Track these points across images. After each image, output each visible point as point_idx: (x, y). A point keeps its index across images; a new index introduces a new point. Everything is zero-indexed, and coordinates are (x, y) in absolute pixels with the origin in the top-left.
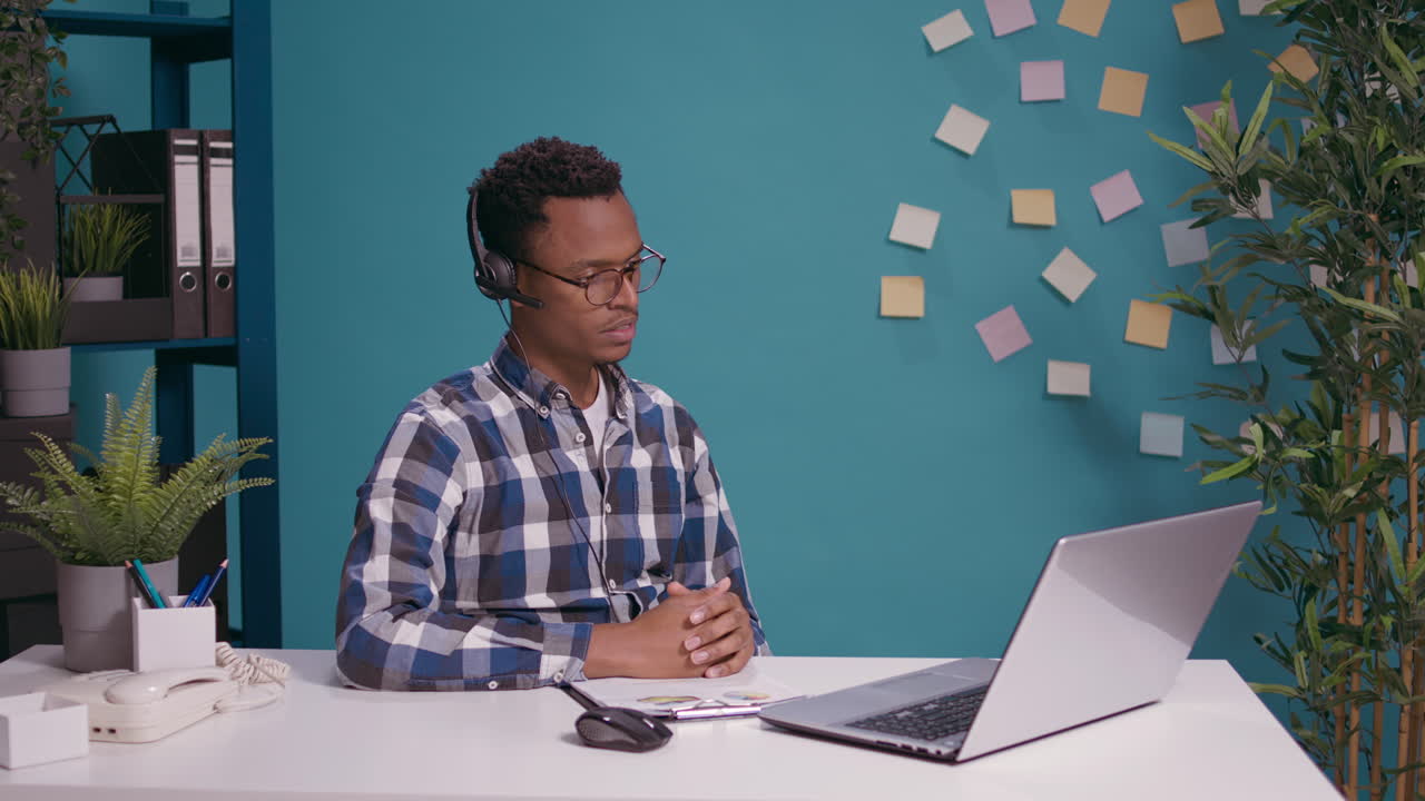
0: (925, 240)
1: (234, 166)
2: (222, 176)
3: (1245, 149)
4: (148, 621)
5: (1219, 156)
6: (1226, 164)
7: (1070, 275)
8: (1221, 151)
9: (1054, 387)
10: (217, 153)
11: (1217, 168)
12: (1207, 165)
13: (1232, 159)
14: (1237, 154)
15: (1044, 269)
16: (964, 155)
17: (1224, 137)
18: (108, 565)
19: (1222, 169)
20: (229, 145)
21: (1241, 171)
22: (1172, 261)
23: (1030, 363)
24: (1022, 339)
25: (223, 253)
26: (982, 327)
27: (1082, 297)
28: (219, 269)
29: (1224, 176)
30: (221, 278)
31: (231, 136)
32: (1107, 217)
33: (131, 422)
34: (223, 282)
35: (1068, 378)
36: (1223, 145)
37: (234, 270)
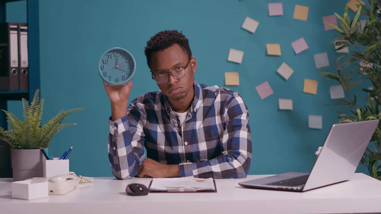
0: (239, 61)
1: (28, 35)
2: (24, 37)
3: (353, 26)
4: (48, 163)
5: (344, 27)
6: (347, 30)
7: (285, 71)
8: (346, 26)
9: (282, 107)
10: (23, 30)
11: (344, 32)
12: (341, 31)
13: (349, 29)
14: (351, 27)
15: (277, 69)
16: (250, 33)
17: (347, 22)
18: (30, 149)
19: (346, 32)
20: (26, 28)
21: (352, 33)
22: (318, 66)
23: (273, 100)
24: (271, 92)
25: (24, 62)
26: (257, 88)
27: (290, 78)
28: (23, 68)
29: (346, 34)
30: (24, 71)
31: (27, 25)
32: (297, 52)
33: (33, 106)
34: (24, 72)
35: (286, 104)
36: (346, 24)
37: (28, 69)
